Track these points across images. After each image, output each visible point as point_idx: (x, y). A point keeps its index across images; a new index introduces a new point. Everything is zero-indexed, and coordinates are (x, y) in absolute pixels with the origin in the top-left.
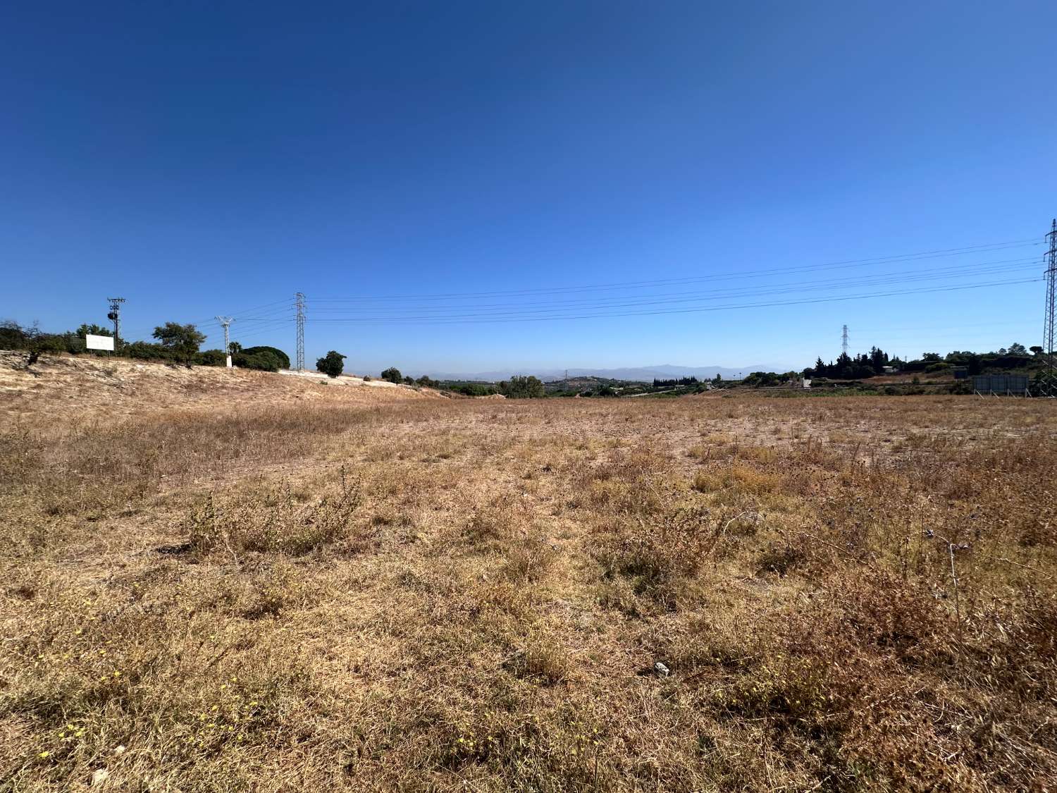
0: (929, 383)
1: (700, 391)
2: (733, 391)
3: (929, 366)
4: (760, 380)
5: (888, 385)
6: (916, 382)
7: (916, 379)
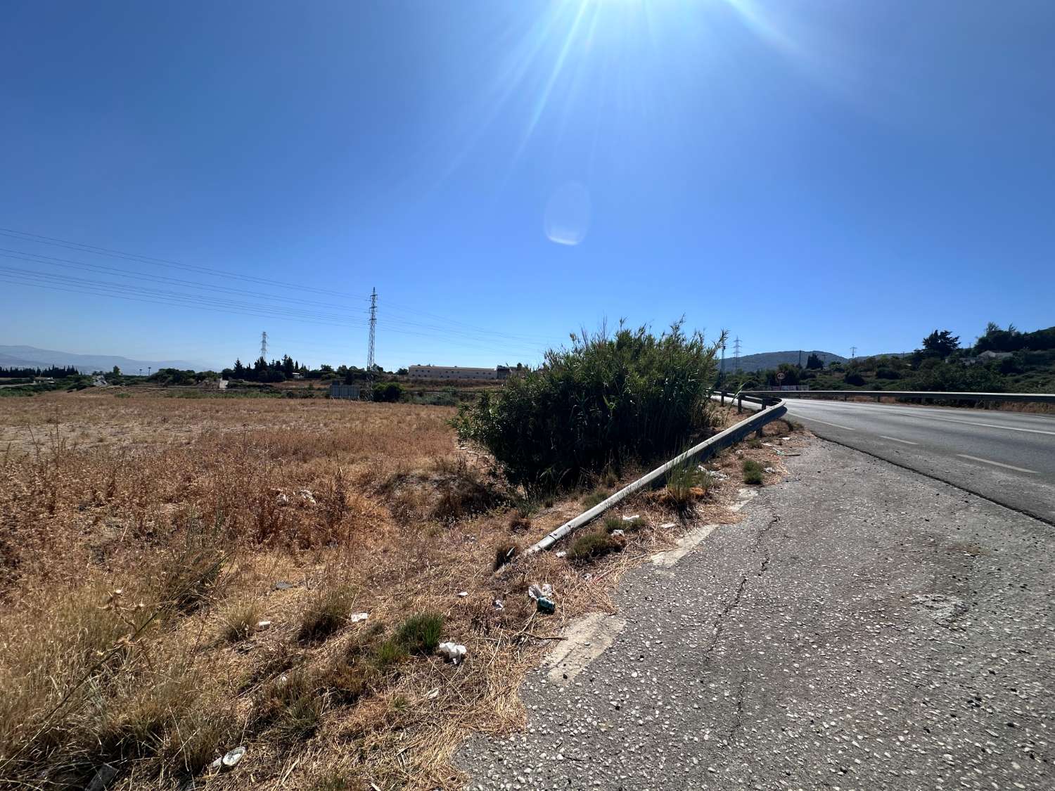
0: (319, 389)
1: (80, 387)
2: (132, 389)
3: (324, 375)
4: (171, 378)
5: (291, 389)
6: (311, 388)
7: (311, 385)
